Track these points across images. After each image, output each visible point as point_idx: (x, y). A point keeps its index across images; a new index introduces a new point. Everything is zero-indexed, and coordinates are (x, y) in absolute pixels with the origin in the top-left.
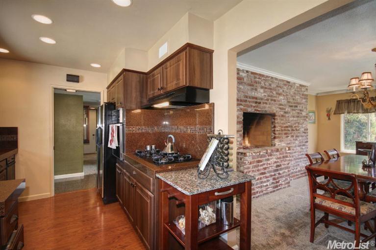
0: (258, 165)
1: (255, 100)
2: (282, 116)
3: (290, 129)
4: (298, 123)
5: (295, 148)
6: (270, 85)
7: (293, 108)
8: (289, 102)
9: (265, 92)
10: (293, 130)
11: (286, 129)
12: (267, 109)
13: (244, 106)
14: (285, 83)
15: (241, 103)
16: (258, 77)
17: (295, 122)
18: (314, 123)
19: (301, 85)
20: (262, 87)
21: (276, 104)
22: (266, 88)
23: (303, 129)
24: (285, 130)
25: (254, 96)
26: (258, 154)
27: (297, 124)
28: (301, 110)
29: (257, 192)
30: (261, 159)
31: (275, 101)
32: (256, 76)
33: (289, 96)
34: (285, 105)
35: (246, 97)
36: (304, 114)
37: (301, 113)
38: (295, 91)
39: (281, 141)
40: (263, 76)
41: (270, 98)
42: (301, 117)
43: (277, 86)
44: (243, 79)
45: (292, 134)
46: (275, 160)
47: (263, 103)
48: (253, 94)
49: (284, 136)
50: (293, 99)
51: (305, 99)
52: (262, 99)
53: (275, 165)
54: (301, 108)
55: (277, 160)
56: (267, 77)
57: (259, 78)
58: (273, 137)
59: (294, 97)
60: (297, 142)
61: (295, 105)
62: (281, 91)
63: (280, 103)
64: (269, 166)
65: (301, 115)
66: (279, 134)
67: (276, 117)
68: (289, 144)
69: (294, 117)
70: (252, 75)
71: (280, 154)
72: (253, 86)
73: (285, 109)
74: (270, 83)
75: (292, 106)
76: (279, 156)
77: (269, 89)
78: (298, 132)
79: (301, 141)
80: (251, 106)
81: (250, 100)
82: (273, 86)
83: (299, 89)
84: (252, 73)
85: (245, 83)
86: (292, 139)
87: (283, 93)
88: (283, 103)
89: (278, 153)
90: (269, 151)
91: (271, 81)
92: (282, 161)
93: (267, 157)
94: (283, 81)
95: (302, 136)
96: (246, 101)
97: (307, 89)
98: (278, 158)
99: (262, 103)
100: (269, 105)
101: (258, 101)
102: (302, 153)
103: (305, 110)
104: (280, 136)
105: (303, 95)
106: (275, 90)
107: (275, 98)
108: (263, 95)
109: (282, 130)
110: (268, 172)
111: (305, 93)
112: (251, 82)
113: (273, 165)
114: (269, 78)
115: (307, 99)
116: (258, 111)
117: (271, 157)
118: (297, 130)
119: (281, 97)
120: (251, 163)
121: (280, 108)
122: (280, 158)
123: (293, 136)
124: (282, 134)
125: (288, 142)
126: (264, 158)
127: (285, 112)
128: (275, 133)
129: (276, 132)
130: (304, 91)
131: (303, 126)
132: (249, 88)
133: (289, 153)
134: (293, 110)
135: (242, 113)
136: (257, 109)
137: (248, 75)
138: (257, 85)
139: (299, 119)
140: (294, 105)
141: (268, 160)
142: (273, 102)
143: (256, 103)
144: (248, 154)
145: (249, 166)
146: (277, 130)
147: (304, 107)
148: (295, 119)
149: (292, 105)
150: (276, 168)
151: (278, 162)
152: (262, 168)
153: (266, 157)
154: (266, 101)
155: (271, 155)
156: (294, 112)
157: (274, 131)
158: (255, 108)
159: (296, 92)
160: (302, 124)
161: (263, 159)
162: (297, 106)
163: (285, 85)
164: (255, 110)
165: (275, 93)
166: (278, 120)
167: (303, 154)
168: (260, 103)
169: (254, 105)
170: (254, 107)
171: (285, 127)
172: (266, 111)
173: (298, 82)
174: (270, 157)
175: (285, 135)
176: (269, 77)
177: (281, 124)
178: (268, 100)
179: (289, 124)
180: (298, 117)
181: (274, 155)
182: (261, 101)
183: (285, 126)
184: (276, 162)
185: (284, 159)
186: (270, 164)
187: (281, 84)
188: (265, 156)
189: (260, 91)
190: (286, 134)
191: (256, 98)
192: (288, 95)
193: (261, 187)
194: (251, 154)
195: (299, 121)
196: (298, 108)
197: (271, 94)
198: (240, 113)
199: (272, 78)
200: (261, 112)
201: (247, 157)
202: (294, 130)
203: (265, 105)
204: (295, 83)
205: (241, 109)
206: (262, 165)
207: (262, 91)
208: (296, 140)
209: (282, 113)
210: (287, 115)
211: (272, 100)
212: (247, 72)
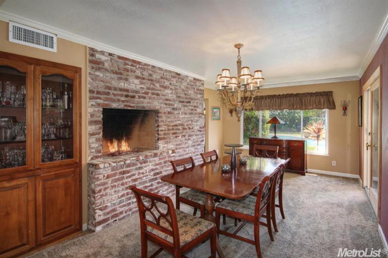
0: (123, 178)
1: (125, 93)
2: (169, 113)
3: (180, 128)
4: (192, 121)
5: (187, 149)
6: (151, 75)
7: (185, 104)
8: (179, 97)
9: (141, 83)
10: (184, 129)
11: (175, 128)
12: (145, 105)
13: (104, 101)
14: (174, 75)
15: (99, 96)
16: (130, 64)
17: (187, 120)
18: (219, 119)
19: (195, 79)
20: (137, 77)
21: (161, 99)
22: (144, 79)
23: (198, 128)
24: (173, 129)
25: (123, 87)
26: (123, 163)
27: (190, 122)
28: (195, 107)
29: (121, 213)
30: (128, 169)
31: (158, 95)
32: (127, 62)
33: (180, 90)
34: (174, 100)
35: (110, 88)
36: (199, 110)
37: (196, 110)
38: (188, 84)
39: (167, 143)
40: (139, 63)
41: (150, 91)
42: (195, 114)
43: (162, 78)
44: (103, 64)
45: (184, 134)
46: (151, 167)
47: (139, 97)
48: (122, 85)
49: (172, 136)
50: (185, 94)
51: (200, 94)
52: (137, 92)
53: (152, 173)
54: (195, 104)
55: (154, 167)
56: (146, 65)
57: (132, 65)
58: (156, 139)
59: (186, 92)
60: (190, 142)
61: (188, 100)
62: (167, 83)
63: (167, 97)
64: (142, 176)
65: (196, 112)
66: (165, 134)
67: (160, 115)
68: (179, 145)
69: (185, 114)
70: (121, 60)
71: (160, 159)
72: (121, 74)
73: (173, 105)
74: (151, 72)
75: (183, 102)
76: (157, 162)
77: (149, 80)
78: (191, 130)
79: (196, 140)
80: (119, 100)
81: (115, 93)
82: (155, 76)
83: (192, 84)
84: (120, 57)
85: (107, 70)
86: (183, 139)
87: (171, 87)
88: (170, 98)
89: (156, 159)
90: (141, 158)
91: (152, 71)
92: (163, 167)
93: (139, 165)
94: (170, 72)
95: (196, 135)
96: (108, 94)
97: (203, 84)
98: (157, 165)
99: (137, 97)
100: (148, 100)
101: (131, 94)
102: (196, 153)
103: (200, 107)
104: (165, 136)
105: (198, 90)
106: (159, 82)
107: (159, 92)
108: (138, 87)
109: (169, 130)
110: (139, 183)
111: (200, 88)
112: (119, 69)
113: (148, 174)
114: (150, 67)
115: (203, 94)
116: (131, 107)
117: (146, 164)
118: (190, 128)
119: (168, 91)
120: (108, 177)
121: (166, 104)
122: (160, 164)
123: (184, 136)
124: (169, 134)
125: (178, 143)
126: (134, 167)
127: (174, 109)
128: (158, 134)
129: (160, 133)
130: (199, 86)
131: (199, 124)
132: (116, 76)
133: (173, 156)
134: (185, 106)
135: (102, 110)
136: (128, 104)
137: (111, 59)
138: (129, 73)
139: (193, 116)
140: (185, 100)
141: (141, 168)
142: (155, 96)
143: (127, 96)
144: (102, 166)
145: (106, 181)
146: (162, 130)
147: (199, 103)
148: (187, 116)
149: (183, 100)
150: (153, 177)
151: (156, 169)
152: (130, 180)
153: (136, 165)
154: (143, 95)
155: (145, 162)
156: (186, 108)
157: (158, 130)
158: (125, 103)
159: (189, 86)
160: (196, 122)
161: (131, 168)
162: (190, 102)
163: (174, 77)
164: (125, 106)
165: (158, 85)
166: (163, 118)
167: (197, 155)
168: (133, 97)
169: (123, 99)
170: (123, 101)
171: (172, 126)
172: (143, 107)
173: (192, 75)
174: (143, 165)
175: (174, 136)
176: (150, 65)
177: (167, 123)
178: (147, 93)
179: (179, 122)
180: (191, 114)
181: (150, 162)
182: (134, 94)
183: (173, 124)
184: (153, 170)
185: (166, 164)
186: (143, 173)
187: (168, 76)
188: (134, 165)
189: (133, 82)
190: (173, 134)
191: (127, 91)
192: (177, 89)
193: (129, 204)
194: (107, 165)
195: (192, 119)
196: (192, 104)
197: (152, 86)
198: (96, 109)
199: (153, 67)
200: (135, 109)
201: (101, 170)
202: (186, 129)
203: (142, 99)
204: (187, 76)
205: (99, 105)
206: (130, 177)
207: (137, 81)
208: (189, 139)
209: (169, 110)
210: (176, 112)
211: (153, 94)
212: (110, 54)
